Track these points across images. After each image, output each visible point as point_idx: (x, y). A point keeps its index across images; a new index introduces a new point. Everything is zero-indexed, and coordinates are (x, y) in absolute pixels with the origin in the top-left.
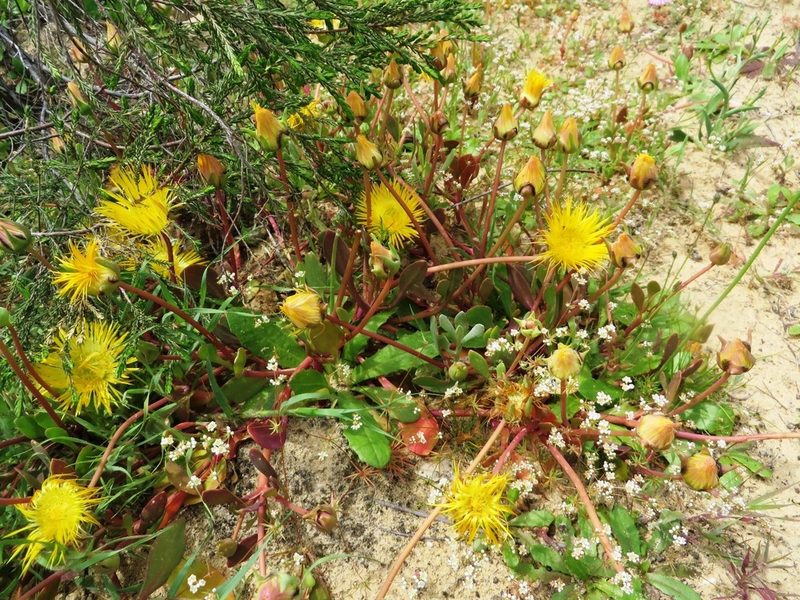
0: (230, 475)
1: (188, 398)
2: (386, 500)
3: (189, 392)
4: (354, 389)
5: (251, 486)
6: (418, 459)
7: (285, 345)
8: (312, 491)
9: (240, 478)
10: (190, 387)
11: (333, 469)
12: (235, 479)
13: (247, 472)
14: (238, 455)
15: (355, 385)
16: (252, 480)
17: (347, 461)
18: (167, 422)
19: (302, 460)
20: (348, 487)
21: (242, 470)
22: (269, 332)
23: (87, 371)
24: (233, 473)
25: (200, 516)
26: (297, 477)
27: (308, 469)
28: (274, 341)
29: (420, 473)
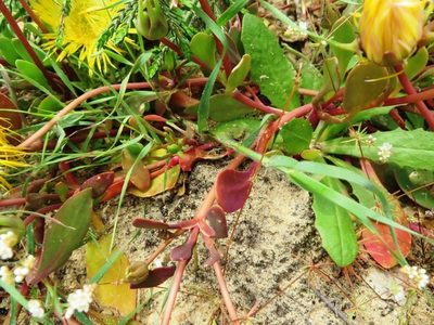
0: (178, 186)
1: (170, 93)
2: (322, 292)
3: (173, 88)
4: (329, 157)
5: (194, 207)
6: (371, 263)
7: (285, 83)
8: (253, 247)
9: (187, 193)
10: (176, 84)
11: (285, 237)
12: (182, 192)
13: (196, 192)
14: (193, 170)
15: (331, 154)
16: (197, 202)
17: (302, 235)
18: (142, 107)
19: (256, 212)
20: (291, 261)
21: (192, 187)
22: (276, 61)
23: (84, 21)
24: (181, 185)
25: (138, 207)
26: (243, 226)
27: (260, 224)
28: (276, 73)
29: (367, 280)
